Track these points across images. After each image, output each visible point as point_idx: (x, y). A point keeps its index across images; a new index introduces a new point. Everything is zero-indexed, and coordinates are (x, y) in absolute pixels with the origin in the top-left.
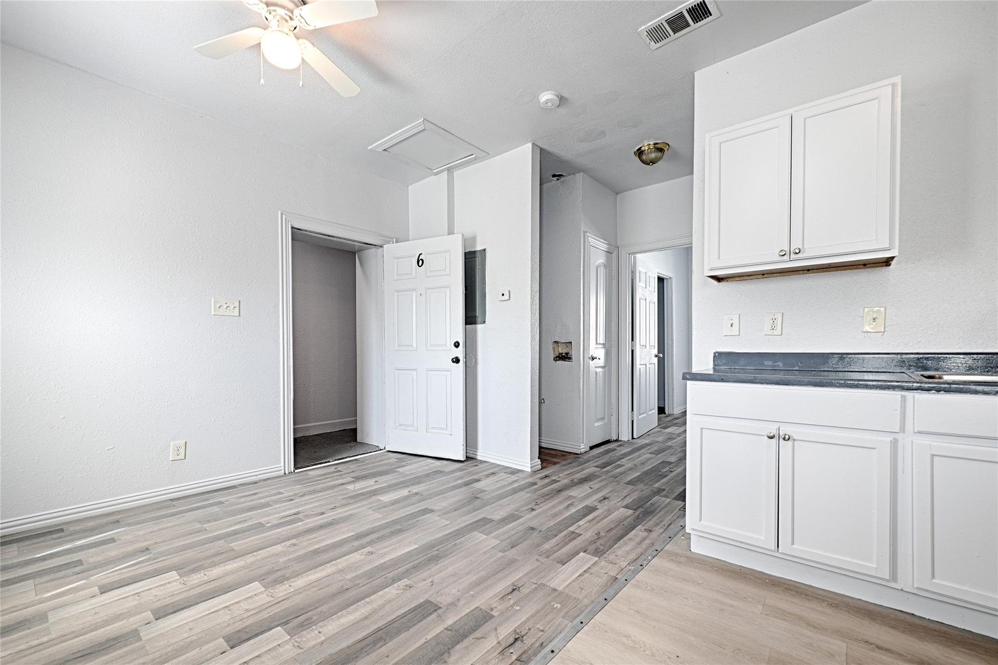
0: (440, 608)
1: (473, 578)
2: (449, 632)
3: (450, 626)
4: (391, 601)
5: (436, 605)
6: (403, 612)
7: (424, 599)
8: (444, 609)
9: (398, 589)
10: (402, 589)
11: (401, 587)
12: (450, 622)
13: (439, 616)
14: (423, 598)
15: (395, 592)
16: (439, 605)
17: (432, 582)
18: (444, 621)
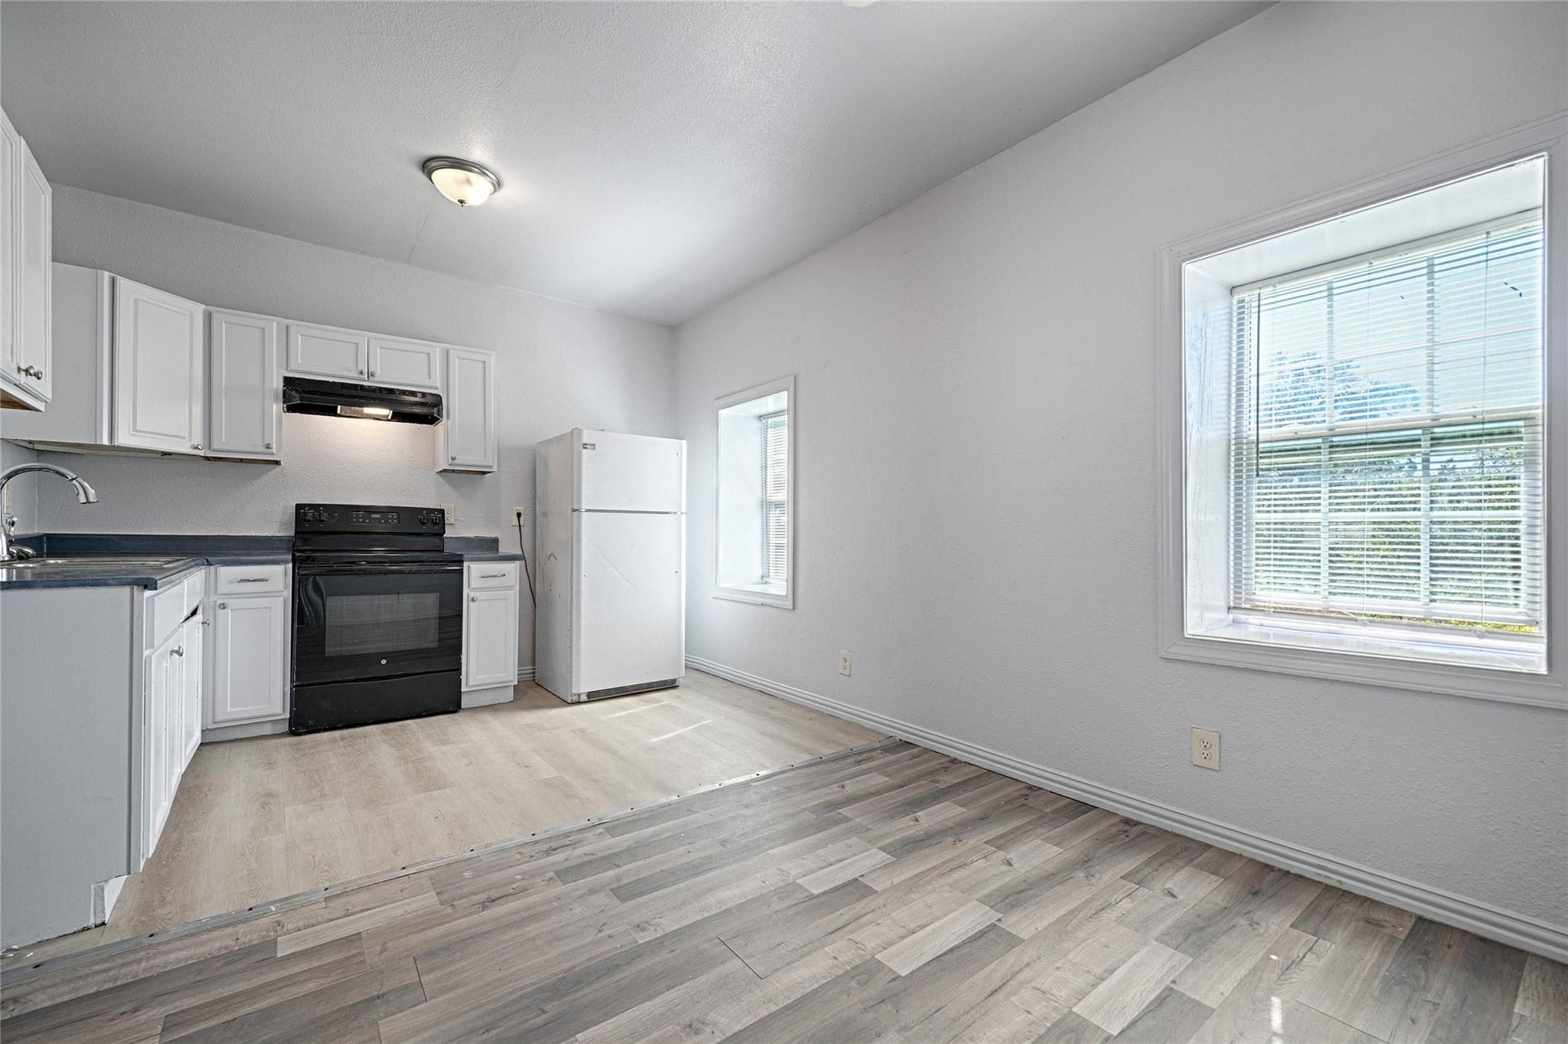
0: (611, 890)
1: (532, 929)
2: (616, 863)
3: (612, 869)
4: (674, 908)
5: (615, 894)
6: (661, 891)
7: (627, 904)
8: (608, 888)
9: (658, 925)
10: (651, 925)
11: (652, 928)
12: (611, 873)
13: (619, 880)
14: (627, 906)
15: (664, 922)
16: (611, 893)
17: (600, 931)
18: (616, 875)
